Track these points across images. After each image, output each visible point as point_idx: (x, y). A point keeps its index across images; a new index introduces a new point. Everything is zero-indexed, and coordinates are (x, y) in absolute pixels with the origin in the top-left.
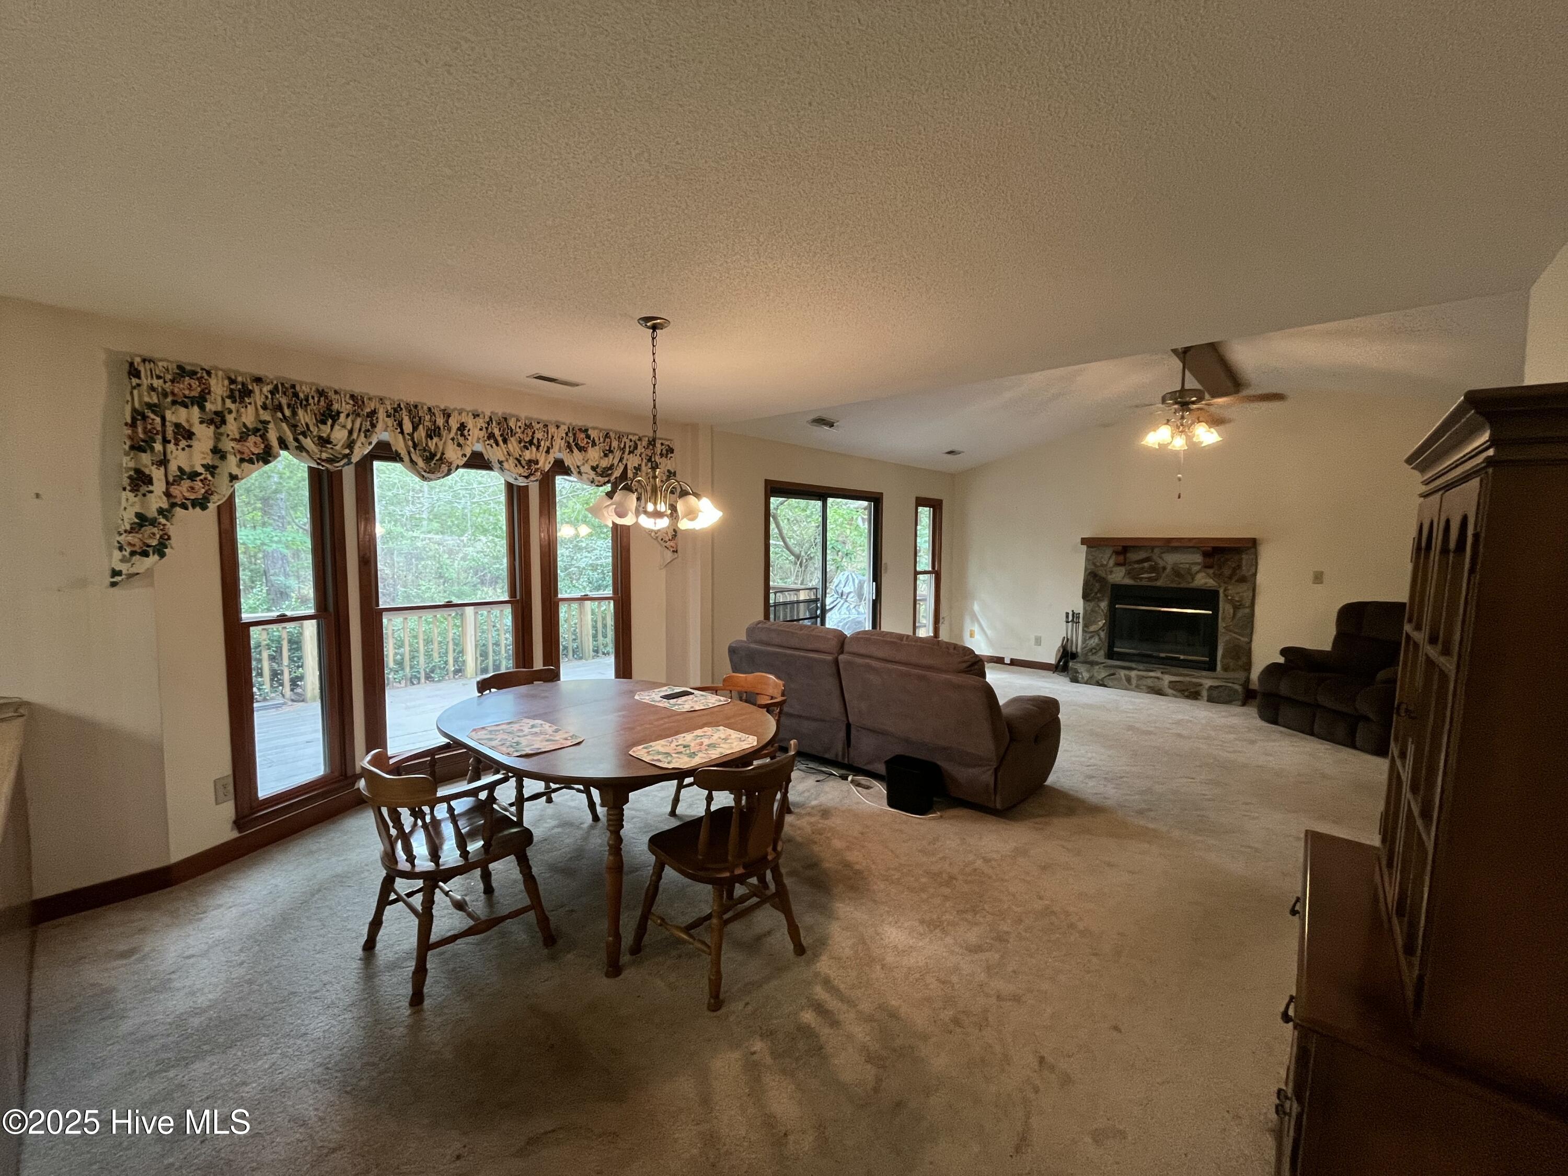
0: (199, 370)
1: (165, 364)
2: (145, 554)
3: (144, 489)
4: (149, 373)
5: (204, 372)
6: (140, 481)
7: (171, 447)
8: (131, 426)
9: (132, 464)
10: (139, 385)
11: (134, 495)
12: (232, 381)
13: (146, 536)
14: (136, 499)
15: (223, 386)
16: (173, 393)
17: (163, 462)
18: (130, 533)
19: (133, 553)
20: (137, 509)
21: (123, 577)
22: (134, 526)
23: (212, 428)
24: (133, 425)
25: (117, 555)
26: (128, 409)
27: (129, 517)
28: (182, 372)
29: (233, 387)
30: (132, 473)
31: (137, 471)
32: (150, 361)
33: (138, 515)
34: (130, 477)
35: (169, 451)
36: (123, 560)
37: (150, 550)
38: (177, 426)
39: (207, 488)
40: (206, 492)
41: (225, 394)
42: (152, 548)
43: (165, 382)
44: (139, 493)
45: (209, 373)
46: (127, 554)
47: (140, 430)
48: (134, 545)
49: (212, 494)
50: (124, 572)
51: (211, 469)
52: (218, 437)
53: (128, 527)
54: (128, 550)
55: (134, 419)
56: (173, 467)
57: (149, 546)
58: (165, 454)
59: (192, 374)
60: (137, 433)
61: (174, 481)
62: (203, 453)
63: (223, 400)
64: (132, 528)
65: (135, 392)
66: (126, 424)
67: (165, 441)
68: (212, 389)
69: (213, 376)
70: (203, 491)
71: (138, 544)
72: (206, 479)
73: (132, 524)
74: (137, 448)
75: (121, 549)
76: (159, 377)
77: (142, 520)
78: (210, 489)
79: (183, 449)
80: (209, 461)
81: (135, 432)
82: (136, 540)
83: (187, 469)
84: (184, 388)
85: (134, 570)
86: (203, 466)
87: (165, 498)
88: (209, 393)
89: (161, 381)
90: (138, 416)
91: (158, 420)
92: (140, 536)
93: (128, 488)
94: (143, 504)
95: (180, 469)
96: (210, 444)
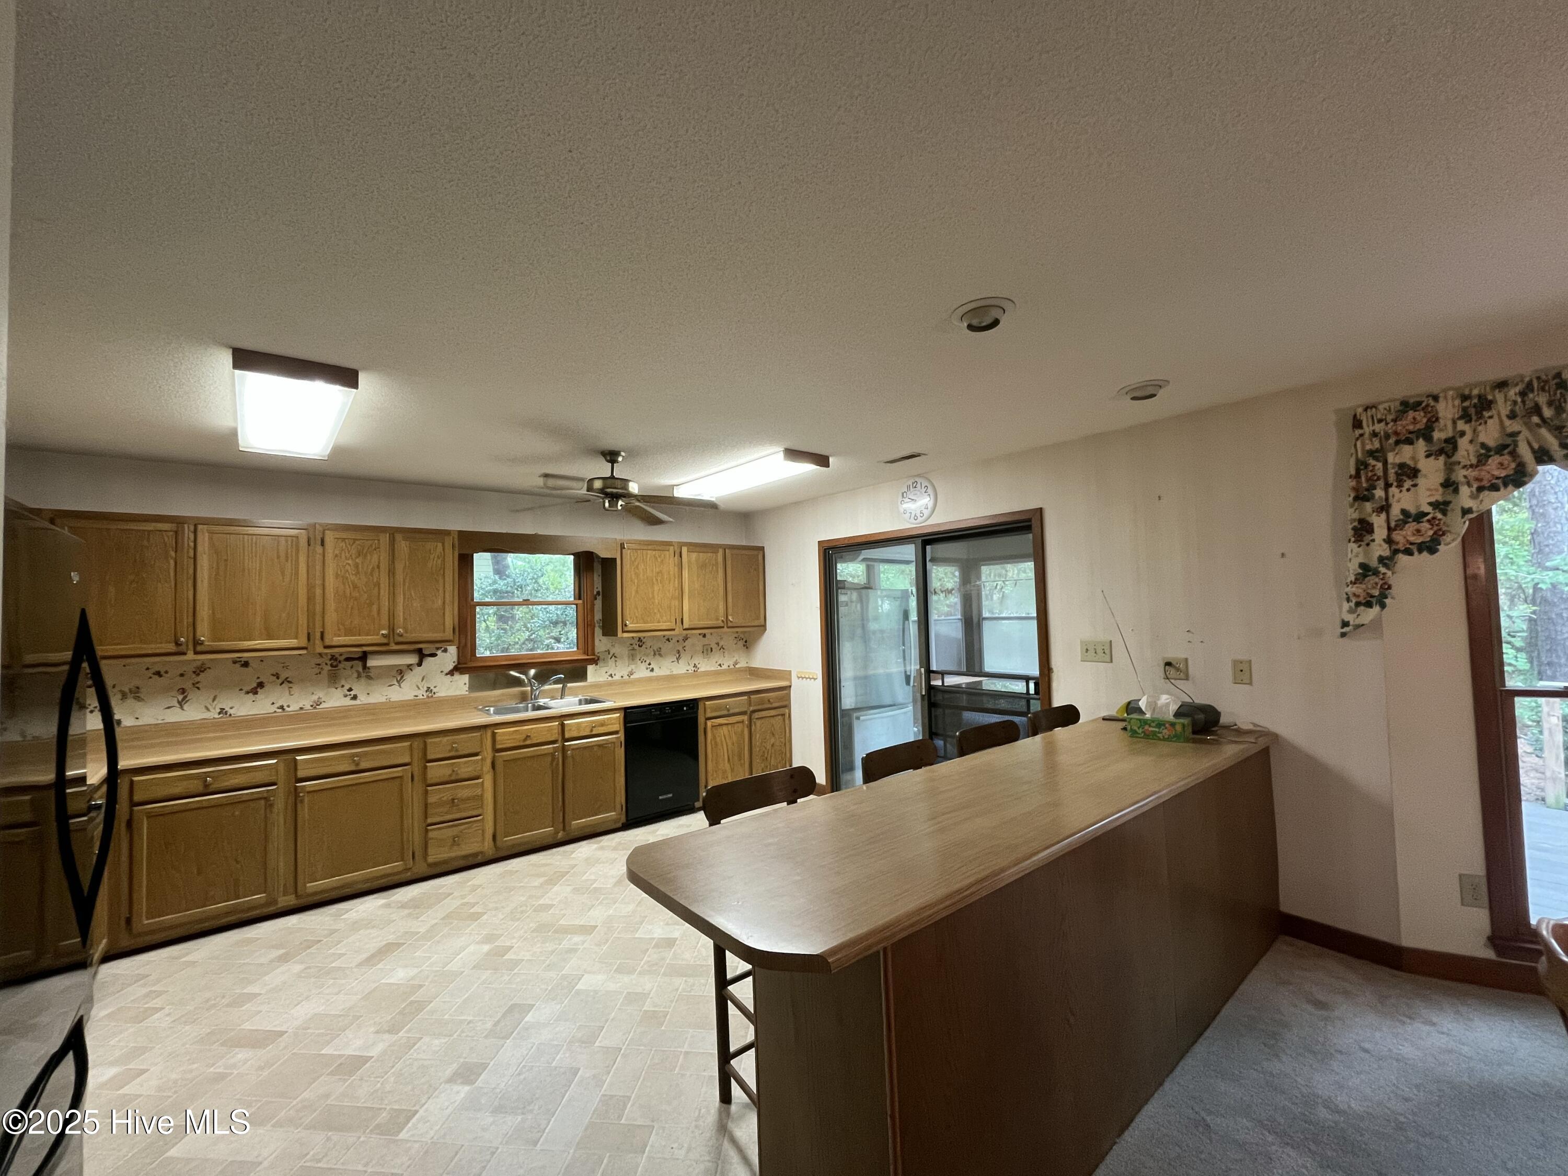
0: (1424, 399)
1: (1386, 405)
2: (1369, 605)
3: (1368, 538)
4: (1370, 420)
5: (1430, 398)
6: (1363, 530)
7: (1393, 490)
8: (1355, 477)
9: (1356, 516)
10: (1361, 435)
11: (1358, 545)
12: (1464, 398)
13: (1370, 586)
14: (1360, 549)
15: (1454, 406)
16: (1396, 433)
17: (1385, 508)
18: (1355, 583)
19: (1358, 604)
20: (1361, 559)
21: (1351, 627)
22: (1358, 577)
23: (1442, 459)
24: (1357, 476)
25: (1346, 606)
26: (1352, 461)
27: (1353, 568)
28: (1406, 406)
29: (1466, 404)
30: (1356, 524)
31: (1362, 521)
32: (1371, 408)
33: (1363, 566)
34: (1354, 529)
35: (1390, 494)
36: (1351, 611)
37: (1374, 600)
38: (1402, 466)
39: (1435, 528)
40: (1435, 533)
41: (1456, 416)
42: (1375, 599)
43: (1387, 424)
44: (1362, 543)
45: (1436, 398)
46: (1352, 604)
47: (1363, 479)
48: (1358, 596)
49: (1444, 534)
50: (1351, 623)
51: (1442, 506)
52: (1450, 468)
53: (1353, 579)
54: (1354, 601)
55: (1358, 471)
56: (1395, 512)
57: (1372, 596)
58: (1387, 499)
59: (1416, 406)
60: (1361, 483)
61: (1396, 526)
62: (1429, 490)
63: (1454, 422)
64: (1356, 579)
65: (1359, 444)
66: (1351, 477)
67: (1388, 486)
68: (1440, 415)
69: (1441, 400)
70: (1431, 533)
71: (1363, 595)
72: (1434, 518)
73: (1356, 575)
74: (1361, 497)
75: (1348, 600)
76: (1380, 421)
77: (1366, 570)
78: (1440, 530)
79: (1408, 490)
80: (1438, 496)
81: (1359, 483)
82: (1360, 591)
83: (1413, 510)
84: (1407, 424)
85: (1359, 621)
86: (1430, 504)
87: (1386, 546)
88: (1437, 419)
89: (1383, 424)
90: (1361, 465)
91: (1379, 465)
92: (1364, 586)
93: (1353, 539)
94: (1366, 554)
95: (1403, 512)
96: (1440, 478)
